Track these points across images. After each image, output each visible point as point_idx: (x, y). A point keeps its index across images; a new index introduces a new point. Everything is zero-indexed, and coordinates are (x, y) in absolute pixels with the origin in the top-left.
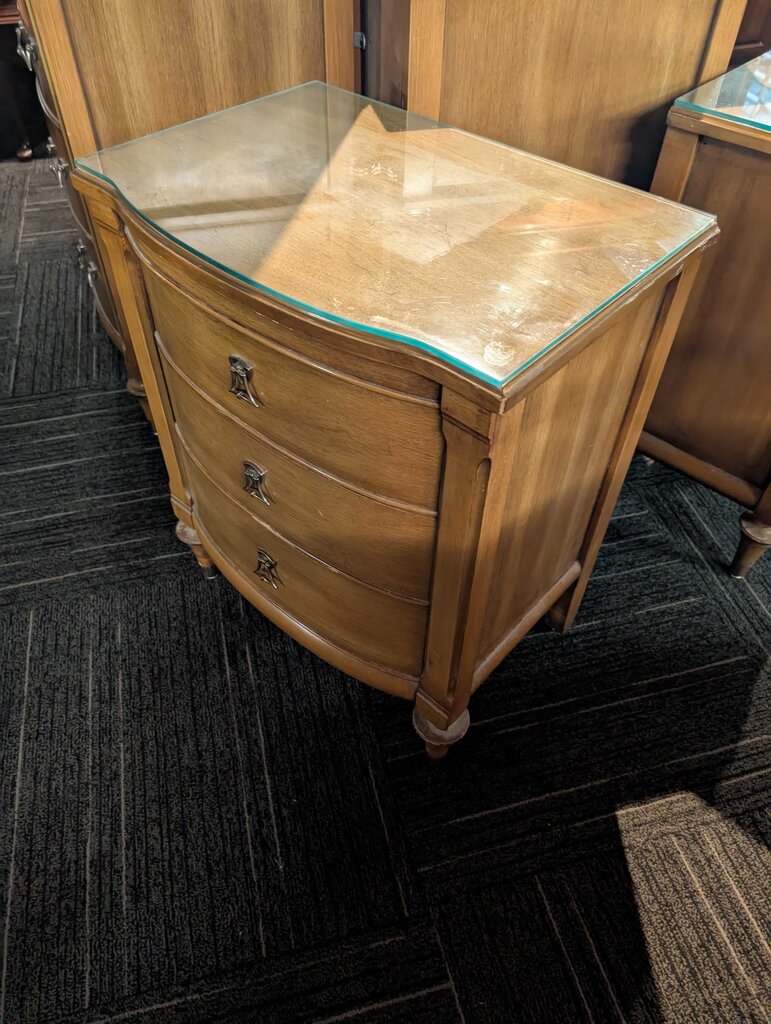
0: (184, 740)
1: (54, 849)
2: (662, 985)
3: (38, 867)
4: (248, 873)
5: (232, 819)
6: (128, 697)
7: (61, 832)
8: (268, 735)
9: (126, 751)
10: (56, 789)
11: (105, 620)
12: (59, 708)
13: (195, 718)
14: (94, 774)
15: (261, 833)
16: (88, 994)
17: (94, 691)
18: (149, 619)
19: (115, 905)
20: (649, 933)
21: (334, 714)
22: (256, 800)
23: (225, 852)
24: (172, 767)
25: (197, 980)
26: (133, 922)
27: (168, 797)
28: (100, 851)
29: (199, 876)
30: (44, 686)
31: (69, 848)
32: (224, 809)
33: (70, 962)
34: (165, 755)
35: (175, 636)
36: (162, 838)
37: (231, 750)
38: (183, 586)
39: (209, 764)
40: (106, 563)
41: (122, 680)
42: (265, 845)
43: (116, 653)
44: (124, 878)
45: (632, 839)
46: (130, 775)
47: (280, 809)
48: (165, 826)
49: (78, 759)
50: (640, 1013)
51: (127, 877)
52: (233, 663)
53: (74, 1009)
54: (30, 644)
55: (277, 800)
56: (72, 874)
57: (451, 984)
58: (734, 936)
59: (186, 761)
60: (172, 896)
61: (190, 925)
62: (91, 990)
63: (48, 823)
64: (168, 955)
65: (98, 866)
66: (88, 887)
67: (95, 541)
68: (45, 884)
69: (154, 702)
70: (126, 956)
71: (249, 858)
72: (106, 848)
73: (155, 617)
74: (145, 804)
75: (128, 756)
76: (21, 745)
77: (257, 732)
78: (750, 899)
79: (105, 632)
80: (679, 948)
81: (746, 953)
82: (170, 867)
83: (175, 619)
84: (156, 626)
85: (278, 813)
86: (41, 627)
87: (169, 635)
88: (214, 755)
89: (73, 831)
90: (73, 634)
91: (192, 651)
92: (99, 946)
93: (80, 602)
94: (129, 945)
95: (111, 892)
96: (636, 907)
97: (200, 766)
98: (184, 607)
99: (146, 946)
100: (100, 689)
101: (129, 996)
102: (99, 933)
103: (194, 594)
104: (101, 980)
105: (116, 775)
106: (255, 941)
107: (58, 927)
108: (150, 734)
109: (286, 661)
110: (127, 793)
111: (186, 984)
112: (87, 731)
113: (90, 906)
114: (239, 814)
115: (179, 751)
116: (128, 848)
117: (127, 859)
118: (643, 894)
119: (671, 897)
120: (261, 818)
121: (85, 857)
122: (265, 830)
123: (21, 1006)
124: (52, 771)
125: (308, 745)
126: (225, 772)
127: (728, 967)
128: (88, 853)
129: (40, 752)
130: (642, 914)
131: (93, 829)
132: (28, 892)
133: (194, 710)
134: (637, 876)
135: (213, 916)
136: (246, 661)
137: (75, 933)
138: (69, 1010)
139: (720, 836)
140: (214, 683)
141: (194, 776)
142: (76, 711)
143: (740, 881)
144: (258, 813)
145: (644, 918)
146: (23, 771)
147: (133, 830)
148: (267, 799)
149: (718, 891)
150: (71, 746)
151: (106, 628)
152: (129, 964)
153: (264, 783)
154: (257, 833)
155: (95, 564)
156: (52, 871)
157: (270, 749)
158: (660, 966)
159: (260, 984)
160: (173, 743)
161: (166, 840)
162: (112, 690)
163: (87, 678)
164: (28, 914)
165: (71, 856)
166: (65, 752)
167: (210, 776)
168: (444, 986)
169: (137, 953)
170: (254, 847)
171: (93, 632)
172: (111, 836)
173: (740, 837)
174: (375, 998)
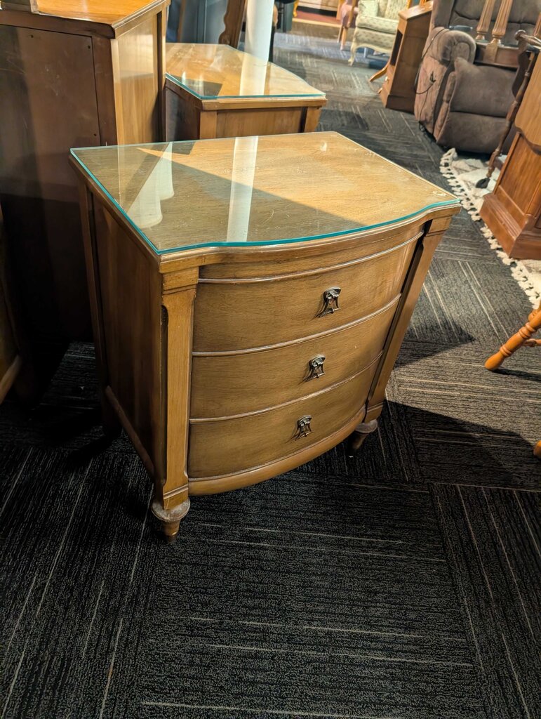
0: (311, 582)
1: (375, 684)
2: (457, 417)
3: (387, 697)
4: (402, 561)
5: (370, 563)
6: (266, 619)
7: (364, 678)
8: (318, 531)
9: (310, 625)
10: (330, 681)
11: (184, 631)
12: (260, 677)
13: (294, 573)
14: (324, 651)
15: (381, 548)
16: (466, 664)
17: (252, 645)
18: (197, 592)
19: (416, 642)
20: (437, 412)
21: (312, 492)
22: (360, 547)
23: (389, 570)
24: (329, 593)
25: (457, 598)
26: (426, 632)
27: (350, 599)
28: (380, 650)
29: (403, 588)
30: (235, 690)
31: (376, 673)
32: (363, 565)
33: (449, 675)
34: (319, 596)
35: (221, 576)
36: (376, 607)
37: (324, 554)
38: (174, 562)
39: (331, 570)
40: (115, 624)
41: (249, 621)
42: (388, 548)
43: (221, 623)
44: (400, 635)
45: (400, 400)
46: (330, 623)
47: (366, 535)
48: (369, 604)
49: (309, 663)
50: (467, 428)
51: (399, 633)
52: (258, 540)
53: (473, 674)
54: (184, 705)
55: (362, 536)
56: (394, 671)
57: (458, 485)
58: (440, 389)
59: (326, 584)
60: (412, 605)
61: (429, 597)
62: (463, 662)
63: (356, 689)
64: (445, 613)
65: (390, 652)
66: (403, 660)
67: (81, 632)
68: (399, 692)
69: (275, 599)
70: (444, 639)
71: (394, 558)
72: (379, 646)
73: (196, 588)
74: (352, 615)
75: (315, 623)
76: (287, 713)
77: (315, 536)
78: (426, 378)
79: (196, 631)
80: (444, 406)
81: (445, 389)
82: (395, 604)
83: (204, 574)
84: (206, 589)
85: (369, 536)
86: (166, 693)
87: (218, 580)
88: (326, 565)
89: (365, 669)
90: (185, 661)
91: (239, 565)
92: (439, 655)
93: (153, 652)
94: (439, 635)
95: (407, 644)
96: (427, 411)
97: (332, 575)
98: (195, 564)
99: (439, 626)
100: (252, 640)
101: (466, 638)
102: (432, 654)
103: (185, 555)
104: (458, 655)
105: (329, 633)
106: (438, 564)
107: (427, 682)
108: (301, 605)
109: (267, 508)
110: (342, 627)
111: (459, 605)
112: (287, 654)
113: (416, 660)
114: (367, 558)
115: (318, 587)
116: (381, 630)
117: (388, 631)
118: (423, 407)
119: (424, 400)
120: (371, 546)
121: (384, 661)
122: (380, 546)
123: (473, 711)
124: (315, 685)
125: (329, 510)
126: (339, 561)
127: (450, 396)
128: (381, 659)
129: (297, 695)
130: (430, 411)
131: (365, 654)
132: (404, 705)
133: (288, 572)
134: (414, 405)
135: (425, 584)
136: (259, 532)
137: (432, 671)
138: (474, 677)
139: (400, 374)
140: (270, 555)
141: (338, 580)
142: (266, 662)
143: (419, 378)
144: (368, 547)
145: (433, 411)
146: (311, 710)
147: (369, 625)
148: (361, 541)
149: (423, 386)
150: (297, 667)
151: (192, 631)
152: (449, 637)
153: (350, 540)
154: (380, 550)
155: (111, 635)
156: (391, 687)
157: (328, 531)
158: (450, 414)
159: (459, 567)
160: (311, 590)
161: (378, 604)
162: (255, 630)
163: (238, 650)
164: (419, 706)
165: (382, 672)
166: (301, 672)
167: (339, 570)
168: (459, 488)
169: (444, 631)
170: (389, 553)
171: (191, 641)
172: (372, 642)
173: (402, 369)
174: (464, 516)
